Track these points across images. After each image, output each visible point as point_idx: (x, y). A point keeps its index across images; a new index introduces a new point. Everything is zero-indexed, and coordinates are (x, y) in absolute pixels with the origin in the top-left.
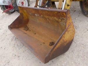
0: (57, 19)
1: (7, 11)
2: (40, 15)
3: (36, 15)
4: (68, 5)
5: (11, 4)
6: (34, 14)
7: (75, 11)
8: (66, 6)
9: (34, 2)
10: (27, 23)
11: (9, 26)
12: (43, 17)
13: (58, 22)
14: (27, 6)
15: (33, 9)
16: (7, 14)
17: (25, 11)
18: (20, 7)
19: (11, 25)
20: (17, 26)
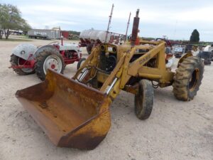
0: (94, 103)
1: (19, 68)
2: (74, 92)
3: (69, 89)
4: (114, 93)
6: (67, 88)
7: (127, 106)
8: (112, 93)
9: (73, 72)
11: (18, 91)
12: (78, 96)
13: (94, 107)
14: (59, 72)
15: (68, 80)
16: (15, 73)
17: (55, 79)
19: (23, 90)
20: (30, 96)
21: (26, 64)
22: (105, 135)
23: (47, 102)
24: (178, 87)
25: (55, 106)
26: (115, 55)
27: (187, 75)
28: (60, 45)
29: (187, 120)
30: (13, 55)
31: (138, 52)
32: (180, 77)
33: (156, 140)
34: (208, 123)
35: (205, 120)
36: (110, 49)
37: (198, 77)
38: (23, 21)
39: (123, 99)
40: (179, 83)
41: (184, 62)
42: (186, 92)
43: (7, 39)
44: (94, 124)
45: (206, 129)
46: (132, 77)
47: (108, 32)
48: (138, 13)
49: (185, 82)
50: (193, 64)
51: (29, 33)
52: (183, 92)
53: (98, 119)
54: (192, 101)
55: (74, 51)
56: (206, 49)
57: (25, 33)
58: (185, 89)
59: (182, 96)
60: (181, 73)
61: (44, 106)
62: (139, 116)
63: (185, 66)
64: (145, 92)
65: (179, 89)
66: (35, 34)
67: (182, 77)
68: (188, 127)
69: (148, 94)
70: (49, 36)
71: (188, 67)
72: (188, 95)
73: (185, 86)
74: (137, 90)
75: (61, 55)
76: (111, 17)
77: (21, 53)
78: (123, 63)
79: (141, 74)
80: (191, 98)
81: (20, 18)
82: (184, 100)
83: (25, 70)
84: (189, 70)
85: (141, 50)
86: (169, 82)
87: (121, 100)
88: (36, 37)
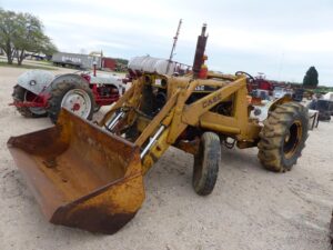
1: (25, 106)
2: (97, 144)
3: (90, 140)
4: (158, 149)
5: (46, 95)
6: (87, 137)
7: (183, 174)
8: (154, 150)
10: (60, 154)
11: (12, 138)
14: (85, 117)
16: (19, 114)
17: (72, 123)
18: (65, 110)
20: (31, 147)
21: (36, 101)
22: (135, 213)
23: (58, 158)
24: (265, 148)
25: (68, 165)
26: (165, 91)
27: (279, 130)
28: (91, 75)
29: (273, 201)
30: (17, 86)
31: (202, 89)
32: (269, 134)
33: (217, 228)
34: (308, 208)
35: (303, 203)
36: (158, 82)
37: (299, 137)
38: (46, 39)
39: (177, 162)
40: (267, 142)
41: (278, 110)
42: (278, 157)
43: (19, 65)
44: (115, 193)
45: (302, 217)
46: (189, 127)
47: (170, 61)
48: (204, 29)
49: (277, 142)
50: (291, 114)
51: (55, 58)
52: (273, 158)
53: (123, 186)
54: (287, 173)
55: (112, 86)
56: (327, 97)
57: (49, 58)
58: (276, 152)
59: (272, 163)
60: (271, 127)
61: (51, 164)
62: (198, 189)
63: (278, 116)
64: (207, 150)
65: (266, 152)
66: (64, 59)
67: (272, 134)
68: (273, 212)
69: (212, 155)
70: (85, 65)
71: (283, 118)
72: (282, 162)
73: (276, 147)
74: (197, 147)
75: (91, 90)
76: (176, 38)
77: (30, 84)
78: (175, 104)
79: (204, 124)
80: (287, 167)
81: (42, 34)
82: (274, 170)
83: (35, 111)
84: (284, 123)
85: (207, 88)
86: (252, 141)
87: (174, 163)
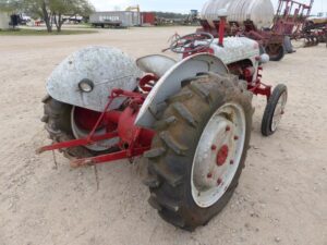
57: (86, 19)
66: (101, 19)
77: (80, 89)
88: (102, 25)
